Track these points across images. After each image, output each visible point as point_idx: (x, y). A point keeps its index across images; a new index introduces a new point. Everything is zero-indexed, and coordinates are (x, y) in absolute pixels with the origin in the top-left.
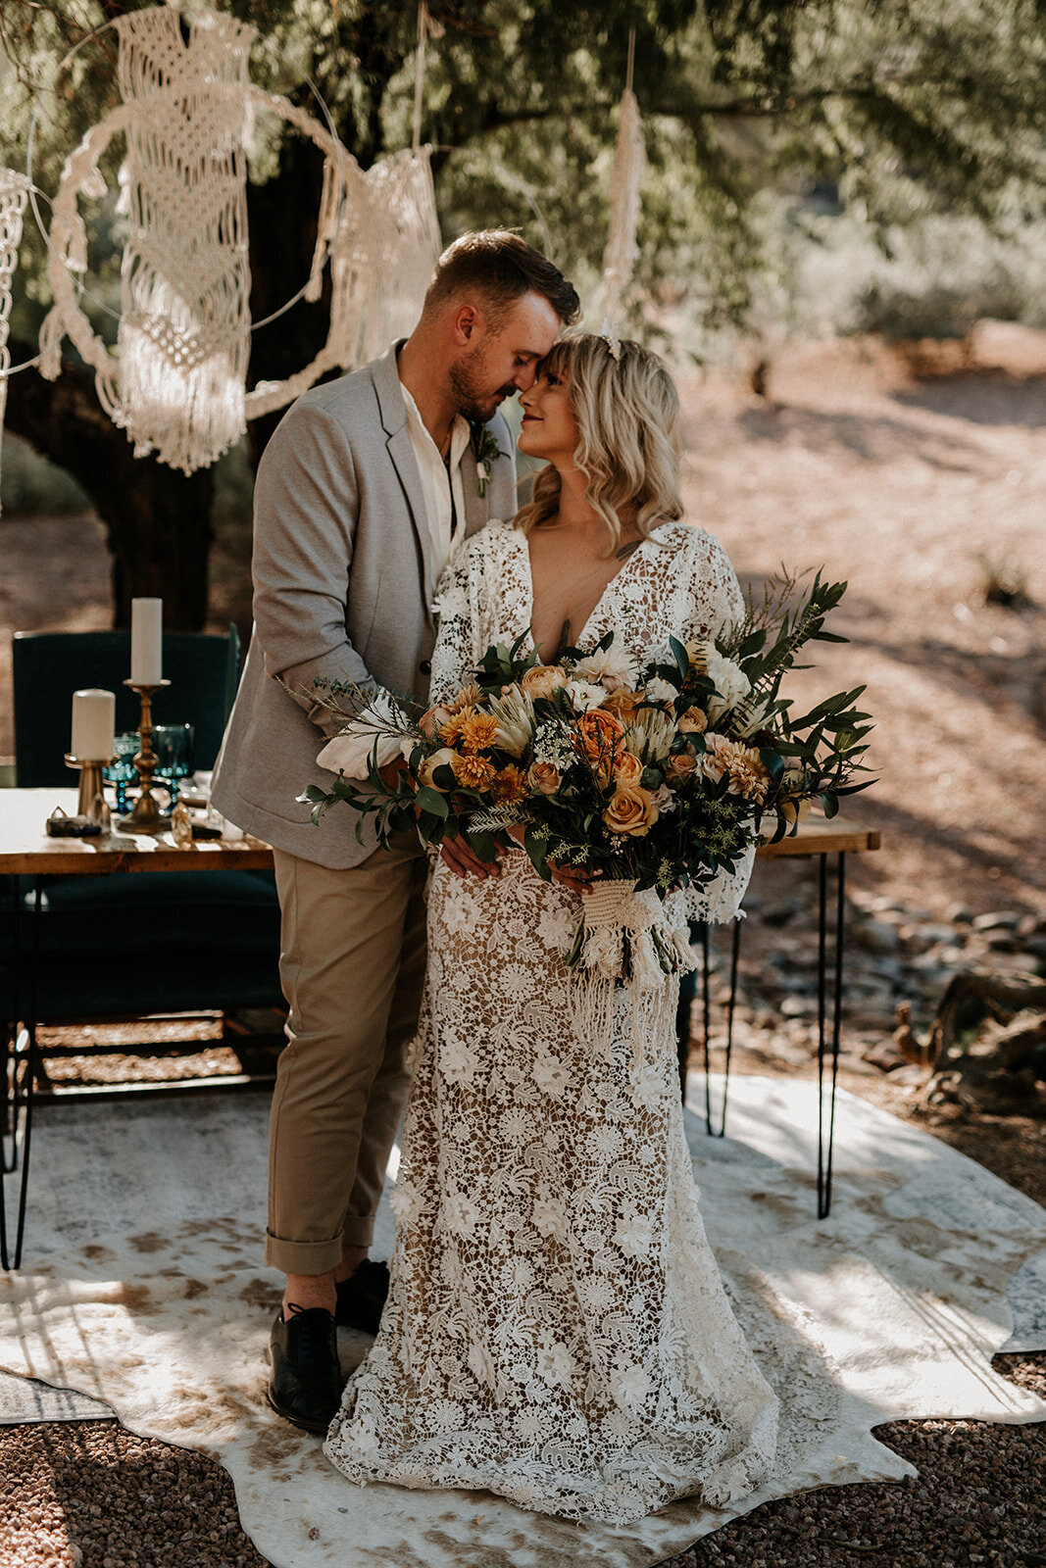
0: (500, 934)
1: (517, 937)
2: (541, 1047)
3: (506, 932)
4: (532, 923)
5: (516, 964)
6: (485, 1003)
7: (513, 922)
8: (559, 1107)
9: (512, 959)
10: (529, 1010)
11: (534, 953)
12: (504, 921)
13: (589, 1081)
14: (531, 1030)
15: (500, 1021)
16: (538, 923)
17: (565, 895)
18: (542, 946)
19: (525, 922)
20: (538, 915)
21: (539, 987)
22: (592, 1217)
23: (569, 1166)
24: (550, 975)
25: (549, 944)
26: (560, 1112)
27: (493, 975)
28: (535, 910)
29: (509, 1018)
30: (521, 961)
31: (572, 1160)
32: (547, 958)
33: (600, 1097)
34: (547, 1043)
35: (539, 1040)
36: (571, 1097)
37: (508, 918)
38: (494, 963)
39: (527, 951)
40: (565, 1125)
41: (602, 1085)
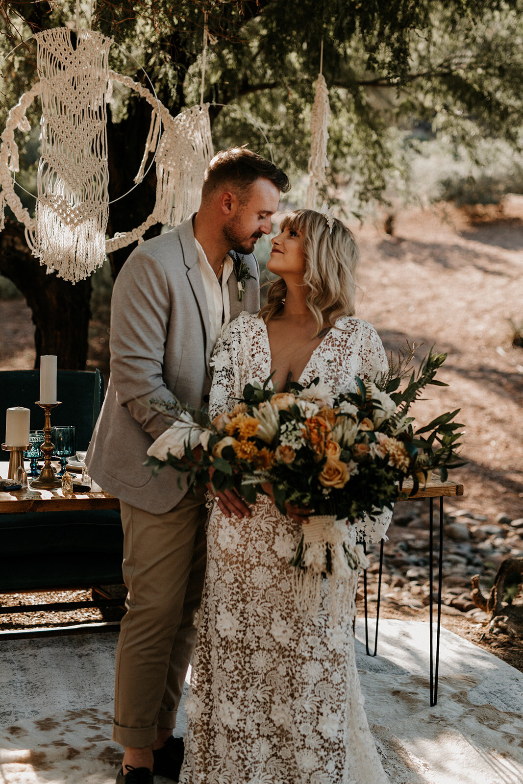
0: (251, 549)
1: (261, 551)
2: (276, 615)
3: (255, 548)
4: (270, 543)
5: (261, 567)
6: (243, 590)
7: (259, 542)
8: (286, 650)
9: (259, 564)
10: (269, 594)
11: (272, 560)
12: (253, 542)
13: (304, 635)
14: (270, 605)
15: (252, 600)
16: (274, 543)
17: (290, 527)
18: (276, 556)
19: (266, 542)
20: (274, 538)
21: (275, 580)
22: (305, 715)
23: (292, 685)
24: (281, 573)
25: (280, 555)
26: (287, 653)
27: (248, 573)
28: (272, 535)
29: (257, 599)
30: (264, 565)
31: (294, 681)
32: (279, 564)
33: (310, 644)
34: (279, 613)
35: (274, 611)
36: (293, 644)
37: (256, 540)
38: (248, 566)
39: (268, 559)
40: (290, 661)
41: (311, 637)
